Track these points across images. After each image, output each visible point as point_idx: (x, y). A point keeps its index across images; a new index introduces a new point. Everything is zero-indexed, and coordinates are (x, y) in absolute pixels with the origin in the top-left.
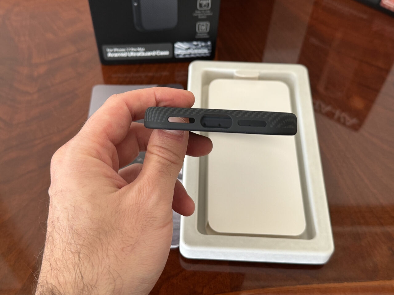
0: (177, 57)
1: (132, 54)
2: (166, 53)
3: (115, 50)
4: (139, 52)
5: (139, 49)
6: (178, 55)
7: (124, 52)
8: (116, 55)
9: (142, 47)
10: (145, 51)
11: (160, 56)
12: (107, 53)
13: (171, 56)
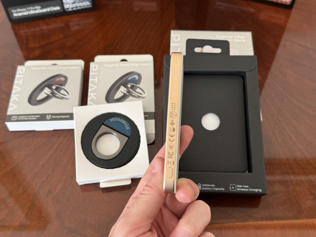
0: (67, 11)
1: (32, 12)
2: (58, 8)
3: (19, 10)
4: (37, 10)
5: (36, 7)
6: (67, 9)
7: (25, 11)
8: (20, 14)
9: (38, 5)
10: (41, 9)
11: (54, 11)
12: (13, 13)
13: (62, 10)
